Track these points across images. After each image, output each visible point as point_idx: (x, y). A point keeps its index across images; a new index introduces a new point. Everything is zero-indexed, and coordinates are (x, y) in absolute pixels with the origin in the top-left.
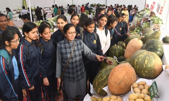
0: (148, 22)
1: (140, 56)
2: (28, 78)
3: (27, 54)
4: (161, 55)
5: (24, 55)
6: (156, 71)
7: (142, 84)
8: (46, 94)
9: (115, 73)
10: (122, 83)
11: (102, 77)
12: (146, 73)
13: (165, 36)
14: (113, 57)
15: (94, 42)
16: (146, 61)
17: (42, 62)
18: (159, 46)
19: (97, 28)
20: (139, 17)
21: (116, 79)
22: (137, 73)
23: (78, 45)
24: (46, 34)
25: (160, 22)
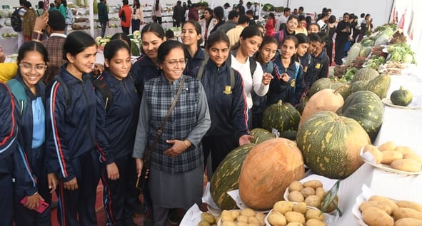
0: (381, 58)
1: (317, 124)
2: (64, 159)
3: (65, 104)
4: (373, 128)
5: (58, 104)
6: (350, 161)
7: (311, 187)
8: (109, 200)
9: (255, 156)
10: (267, 180)
11: (230, 167)
12: (325, 165)
13: (398, 89)
14: (271, 132)
15: (225, 90)
16: (329, 136)
17: (105, 127)
18: (372, 107)
19: (232, 56)
20: (366, 45)
21: (255, 170)
22: (308, 161)
23: (189, 92)
24: (118, 63)
25: (408, 58)
